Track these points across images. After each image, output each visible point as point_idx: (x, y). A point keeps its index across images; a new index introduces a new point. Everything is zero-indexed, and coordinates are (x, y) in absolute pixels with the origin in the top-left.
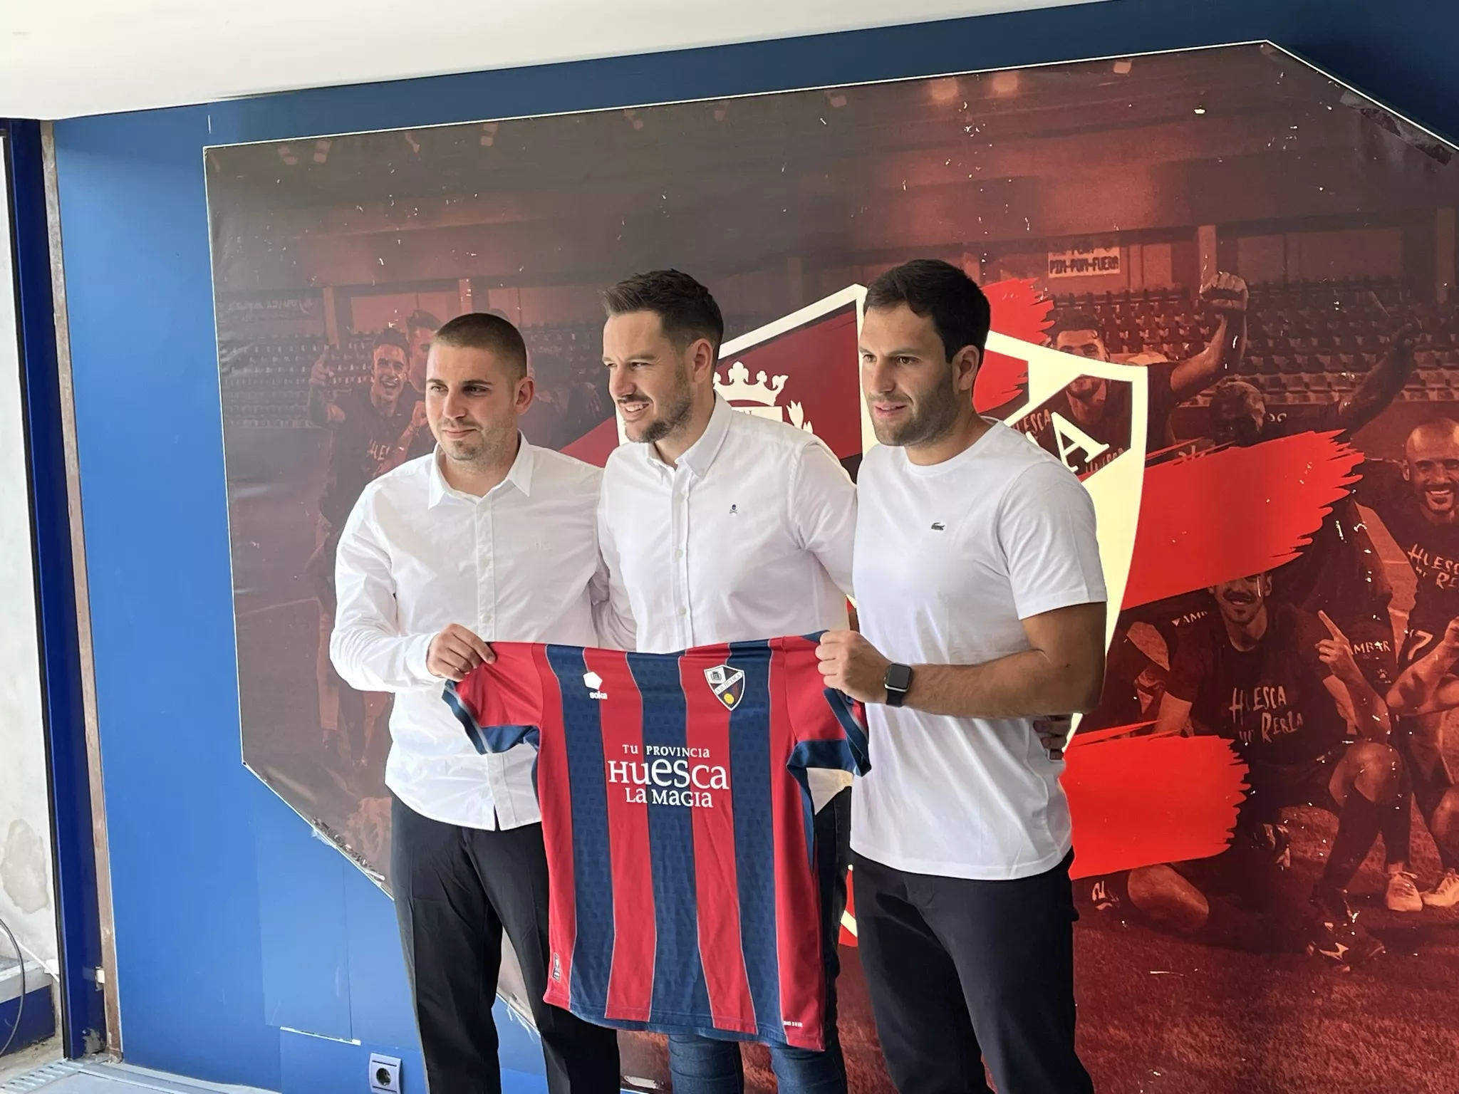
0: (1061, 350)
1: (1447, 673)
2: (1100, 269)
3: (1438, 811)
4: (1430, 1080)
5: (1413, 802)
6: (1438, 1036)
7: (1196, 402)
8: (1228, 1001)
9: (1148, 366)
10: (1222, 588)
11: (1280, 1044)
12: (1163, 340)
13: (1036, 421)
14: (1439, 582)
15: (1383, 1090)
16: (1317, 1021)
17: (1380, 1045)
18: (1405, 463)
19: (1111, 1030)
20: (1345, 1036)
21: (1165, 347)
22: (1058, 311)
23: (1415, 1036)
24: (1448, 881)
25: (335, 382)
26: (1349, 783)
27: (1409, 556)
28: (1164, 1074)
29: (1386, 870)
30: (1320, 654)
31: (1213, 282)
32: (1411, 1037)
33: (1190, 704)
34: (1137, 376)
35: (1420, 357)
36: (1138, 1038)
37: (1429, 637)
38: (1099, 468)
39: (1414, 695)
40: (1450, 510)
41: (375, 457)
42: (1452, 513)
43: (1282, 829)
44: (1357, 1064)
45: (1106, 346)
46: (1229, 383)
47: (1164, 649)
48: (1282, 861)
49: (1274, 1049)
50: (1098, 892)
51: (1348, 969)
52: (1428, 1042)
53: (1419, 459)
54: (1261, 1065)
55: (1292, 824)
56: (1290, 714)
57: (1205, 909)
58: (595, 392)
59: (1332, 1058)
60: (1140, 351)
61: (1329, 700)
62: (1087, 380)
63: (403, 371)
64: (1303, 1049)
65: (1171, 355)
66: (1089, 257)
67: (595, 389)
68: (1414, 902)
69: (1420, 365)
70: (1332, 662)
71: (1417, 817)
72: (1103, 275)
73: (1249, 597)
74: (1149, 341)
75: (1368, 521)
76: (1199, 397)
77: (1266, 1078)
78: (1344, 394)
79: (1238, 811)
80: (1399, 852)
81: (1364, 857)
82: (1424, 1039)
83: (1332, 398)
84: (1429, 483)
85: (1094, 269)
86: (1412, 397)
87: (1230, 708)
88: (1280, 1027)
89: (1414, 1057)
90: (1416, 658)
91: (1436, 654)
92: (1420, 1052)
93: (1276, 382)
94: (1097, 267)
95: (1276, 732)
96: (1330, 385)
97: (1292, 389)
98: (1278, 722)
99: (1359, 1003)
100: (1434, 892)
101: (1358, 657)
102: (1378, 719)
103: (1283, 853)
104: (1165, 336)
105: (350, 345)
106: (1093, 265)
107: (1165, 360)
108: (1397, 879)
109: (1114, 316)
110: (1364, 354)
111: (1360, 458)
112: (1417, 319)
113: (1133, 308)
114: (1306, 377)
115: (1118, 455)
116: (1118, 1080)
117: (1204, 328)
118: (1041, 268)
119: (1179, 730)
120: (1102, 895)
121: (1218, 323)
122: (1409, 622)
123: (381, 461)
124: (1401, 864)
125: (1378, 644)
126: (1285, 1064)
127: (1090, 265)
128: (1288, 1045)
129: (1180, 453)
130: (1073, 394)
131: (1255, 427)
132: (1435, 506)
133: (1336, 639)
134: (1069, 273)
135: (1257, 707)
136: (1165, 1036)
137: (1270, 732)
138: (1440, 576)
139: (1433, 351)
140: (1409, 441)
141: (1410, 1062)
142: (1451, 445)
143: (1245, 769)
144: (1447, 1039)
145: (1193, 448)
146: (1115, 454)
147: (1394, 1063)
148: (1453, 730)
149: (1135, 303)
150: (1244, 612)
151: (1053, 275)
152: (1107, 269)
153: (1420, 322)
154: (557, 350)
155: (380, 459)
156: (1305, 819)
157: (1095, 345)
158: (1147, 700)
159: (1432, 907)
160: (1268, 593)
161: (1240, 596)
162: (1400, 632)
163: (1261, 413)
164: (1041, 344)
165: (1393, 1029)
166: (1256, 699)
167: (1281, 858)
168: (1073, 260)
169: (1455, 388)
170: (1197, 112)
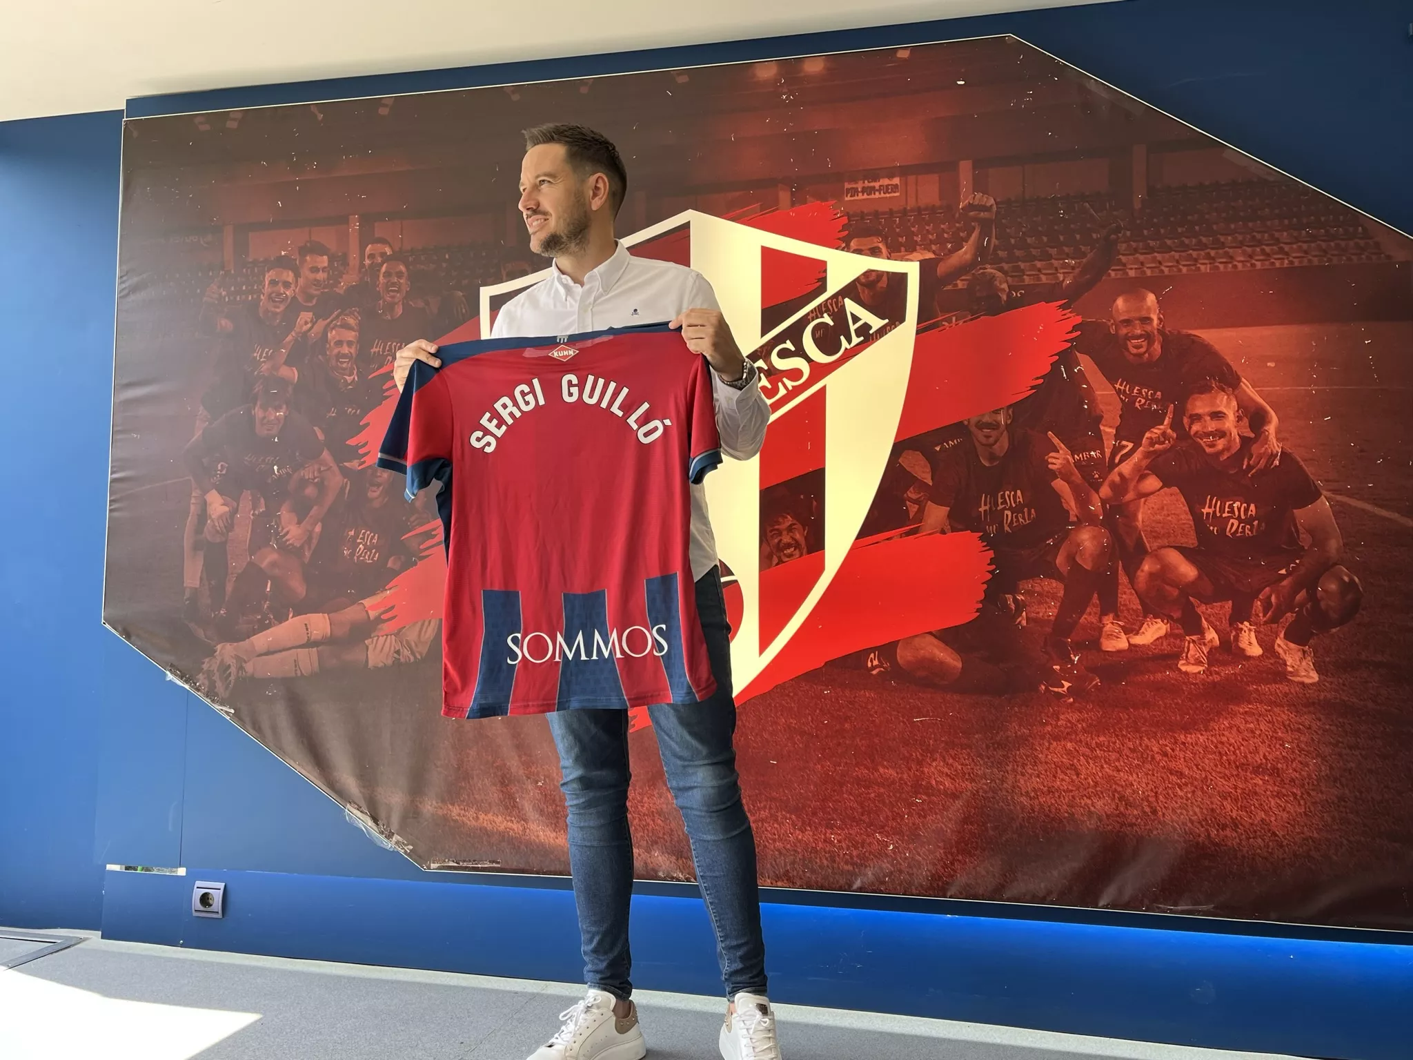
0: (853, 252)
1: (1145, 470)
2: (884, 193)
3: (1139, 573)
4: (1135, 780)
5: (1120, 568)
6: (1141, 745)
7: (956, 285)
8: (976, 736)
9: (920, 261)
10: (974, 420)
11: (1018, 766)
12: (932, 242)
13: (832, 305)
14: (1137, 405)
15: (1099, 793)
16: (1047, 744)
17: (1096, 757)
18: (1112, 321)
19: (881, 770)
20: (1069, 753)
21: (934, 247)
22: (851, 225)
23: (1123, 746)
24: (1148, 624)
25: (227, 300)
26: (1071, 558)
27: (1115, 388)
28: (925, 800)
29: (1100, 620)
30: (1049, 463)
31: (970, 200)
32: (1120, 748)
33: (949, 508)
34: (911, 269)
35: (1122, 247)
36: (902, 773)
37: (1130, 445)
38: (880, 337)
39: (1120, 488)
40: (1145, 353)
41: (258, 358)
42: (1147, 355)
43: (1020, 597)
44: (1078, 775)
45: (887, 248)
46: (982, 271)
47: (928, 469)
48: (1020, 622)
49: (1014, 770)
50: (873, 661)
51: (1072, 700)
52: (1133, 750)
53: (1122, 318)
54: (1003, 784)
55: (1029, 593)
56: (1026, 510)
57: (959, 665)
59: (1059, 771)
60: (914, 250)
61: (1056, 497)
62: (873, 273)
63: (291, 289)
64: (1036, 768)
65: (937, 252)
66: (877, 185)
68: (1122, 643)
69: (1121, 252)
70: (1058, 469)
71: (1123, 579)
72: (886, 197)
73: (995, 426)
74: (921, 243)
75: (1085, 364)
76: (958, 282)
77: (1007, 794)
78: (1066, 275)
79: (985, 586)
80: (1110, 606)
81: (1082, 613)
82: (1130, 748)
83: (1057, 278)
84: (1129, 335)
85: (880, 193)
86: (1116, 275)
87: (980, 510)
88: (1018, 753)
89: (1122, 764)
90: (1121, 461)
91: (1136, 457)
92: (1128, 759)
93: (1017, 269)
94: (882, 192)
95: (1015, 524)
96: (1056, 269)
97: (1028, 273)
98: (1016, 517)
99: (1080, 726)
100: (1137, 634)
101: (1078, 464)
102: (1092, 508)
103: (1021, 615)
104: (933, 239)
105: (244, 270)
106: (879, 191)
107: (934, 257)
108: (1108, 627)
109: (894, 226)
110: (1081, 246)
111: (1079, 319)
112: (1119, 221)
113: (909, 221)
114: (1039, 264)
115: (896, 327)
116: (886, 810)
117: (963, 232)
118: (839, 195)
119: (939, 529)
120: (876, 663)
121: (974, 228)
122: (1115, 435)
123: (264, 362)
124: (1111, 615)
125: (1092, 453)
126: (1022, 782)
127: (877, 190)
128: (1024, 765)
129: (943, 323)
130: (862, 284)
131: (1001, 302)
132: (1134, 351)
133: (1061, 452)
134: (861, 197)
135: (1000, 507)
136: (926, 770)
137: (1010, 525)
138: (1138, 400)
139: (1132, 243)
140: (1114, 307)
141: (1120, 767)
142: (1145, 307)
143: (991, 554)
144: (1147, 746)
145: (954, 319)
146: (893, 326)
147: (1108, 770)
148: (1149, 512)
149: (911, 216)
150: (991, 437)
151: (848, 198)
152: (889, 193)
153: (1122, 224)
155: (262, 360)
156: (1038, 589)
157: (879, 248)
158: (913, 509)
159: (1135, 646)
160: (1009, 422)
161: (988, 426)
162: (1109, 443)
163: (1005, 291)
164: (837, 249)
165: (1106, 743)
166: (1000, 501)
167: (1018, 620)
168: (863, 188)
169: (1148, 268)
170: (959, 83)
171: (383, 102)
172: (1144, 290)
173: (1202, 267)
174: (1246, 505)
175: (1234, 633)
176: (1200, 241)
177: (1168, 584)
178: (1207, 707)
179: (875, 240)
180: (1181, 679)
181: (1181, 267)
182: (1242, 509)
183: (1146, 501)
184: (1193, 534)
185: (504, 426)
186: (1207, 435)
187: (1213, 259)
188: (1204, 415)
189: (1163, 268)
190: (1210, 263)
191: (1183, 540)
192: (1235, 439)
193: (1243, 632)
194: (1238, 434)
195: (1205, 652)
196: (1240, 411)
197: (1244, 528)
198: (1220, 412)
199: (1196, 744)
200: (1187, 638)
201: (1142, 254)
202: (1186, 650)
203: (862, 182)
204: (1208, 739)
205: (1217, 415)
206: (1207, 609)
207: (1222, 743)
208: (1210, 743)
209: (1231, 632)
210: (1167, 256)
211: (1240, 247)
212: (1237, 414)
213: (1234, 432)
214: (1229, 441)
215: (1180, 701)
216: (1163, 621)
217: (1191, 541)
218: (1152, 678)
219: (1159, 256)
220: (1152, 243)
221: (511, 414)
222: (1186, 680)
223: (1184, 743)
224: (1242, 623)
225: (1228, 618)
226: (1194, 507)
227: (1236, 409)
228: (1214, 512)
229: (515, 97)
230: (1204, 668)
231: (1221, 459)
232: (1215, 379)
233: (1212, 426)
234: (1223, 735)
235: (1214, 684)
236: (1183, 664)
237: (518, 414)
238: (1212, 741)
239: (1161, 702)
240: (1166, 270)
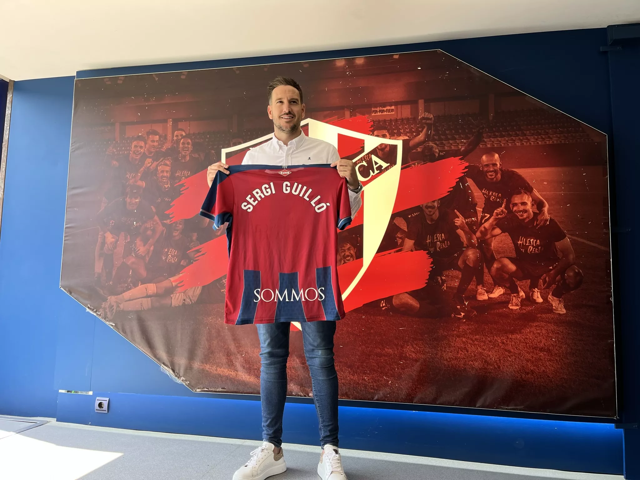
0: (376, 136)
1: (494, 226)
2: (388, 112)
3: (492, 268)
4: (491, 354)
5: (485, 266)
6: (493, 339)
7: (417, 150)
8: (426, 336)
9: (403, 140)
10: (425, 205)
11: (443, 348)
12: (407, 132)
13: (366, 158)
14: (491, 199)
15: (476, 359)
16: (455, 339)
17: (475, 344)
18: (481, 165)
19: (386, 349)
20: (464, 342)
21: (408, 134)
22: (374, 125)
23: (486, 340)
24: (496, 289)
25: (116, 153)
26: (464, 262)
27: (482, 192)
28: (404, 362)
29: (476, 288)
30: (455, 223)
31: (423, 115)
32: (485, 340)
33: (414, 241)
34: (399, 143)
35: (485, 135)
36: (395, 351)
37: (489, 216)
38: (386, 171)
39: (484, 233)
40: (494, 178)
41: (128, 177)
42: (495, 179)
43: (443, 278)
44: (467, 351)
45: (389, 134)
46: (428, 144)
47: (406, 225)
48: (443, 288)
49: (441, 350)
50: (383, 304)
51: (465, 320)
52: (490, 342)
53: (485, 164)
54: (436, 356)
55: (446, 276)
56: (446, 242)
57: (418, 306)
58: (215, 154)
59: (460, 351)
60: (400, 135)
61: (458, 236)
62: (383, 145)
63: (143, 149)
64: (450, 349)
65: (410, 137)
66: (385, 109)
67: (214, 152)
68: (485, 297)
69: (485, 137)
70: (459, 225)
71: (486, 270)
72: (389, 114)
73: (433, 207)
74: (403, 133)
75: (470, 182)
76: (418, 148)
77: (438, 360)
78: (462, 146)
79: (429, 273)
80: (480, 282)
81: (469, 284)
82: (489, 341)
83: (459, 147)
84: (488, 171)
85: (386, 112)
86: (482, 146)
87: (427, 242)
88: (443, 342)
89: (486, 347)
90: (485, 222)
91: (491, 220)
92: (488, 345)
93: (442, 143)
94: (387, 112)
95: (441, 248)
96: (458, 144)
97: (447, 145)
98: (442, 245)
99: (468, 331)
100: (492, 293)
101: (467, 223)
102: (473, 241)
103: (444, 285)
105: (124, 141)
106: (386, 111)
107: (408, 138)
108: (480, 290)
109: (392, 126)
110: (468, 135)
111: (467, 164)
113: (398, 123)
114: (451, 142)
115: (393, 167)
116: (388, 366)
117: (420, 128)
118: (370, 113)
119: (410, 249)
120: (384, 305)
121: (424, 127)
122: (482, 211)
123: (131, 179)
124: (481, 286)
125: (473, 219)
126: (444, 355)
127: (385, 111)
128: (445, 348)
129: (412, 165)
130: (379, 149)
131: (436, 157)
132: (490, 177)
133: (460, 218)
134: (379, 114)
135: (435, 241)
136: (405, 350)
137: (439, 248)
138: (491, 197)
139: (489, 133)
140: (482, 159)
141: (485, 349)
142: (494, 159)
143: (432, 260)
144: (496, 340)
145: (416, 163)
146: (392, 166)
147: (480, 350)
148: (496, 243)
149: (399, 122)
150: (431, 212)
151: (373, 114)
152: (390, 112)
153: (484, 125)
154: (202, 140)
155: (130, 178)
156: (451, 274)
157: (386, 135)
158: (400, 241)
159: (491, 298)
160: (439, 206)
161: (430, 207)
162: (480, 215)
163: (437, 152)
164: (369, 135)
165: (479, 339)
166: (435, 238)
167: (443, 287)
168: (380, 110)
169: (495, 144)
170: (419, 68)
171: (183, 73)
172: (494, 153)
173: (517, 144)
174: (535, 240)
175: (531, 293)
176: (516, 133)
177: (504, 273)
178: (520, 323)
179: (384, 131)
180: (510, 312)
181: (508, 143)
182: (534, 242)
183: (495, 238)
184: (514, 252)
185: (256, 201)
186: (520, 211)
187: (522, 140)
188: (519, 203)
189: (501, 144)
190: (520, 142)
191: (510, 255)
192: (531, 213)
193: (535, 292)
194: (532, 211)
195: (520, 301)
196: (533, 202)
197: (535, 250)
198: (525, 202)
199: (516, 339)
200: (512, 295)
201: (493, 138)
202: (512, 300)
203: (379, 108)
204: (521, 337)
205: (524, 204)
206: (520, 283)
207: (527, 339)
208: (522, 338)
209: (530, 293)
210: (503, 139)
211: (533, 136)
212: (532, 203)
213: (531, 210)
214: (529, 214)
215: (509, 321)
216: (502, 288)
217: (514, 255)
218: (498, 311)
219: (500, 139)
220: (497, 134)
221: (260, 196)
222: (512, 312)
223: (511, 339)
224: (534, 289)
225: (529, 286)
226: (515, 241)
227: (531, 201)
228: (523, 243)
229: (238, 72)
230: (519, 307)
231: (525, 222)
232: (523, 189)
233: (522, 208)
234: (527, 335)
235: (524, 314)
236: (511, 306)
237: (263, 197)
238: (523, 338)
239: (501, 322)
240: (503, 145)
